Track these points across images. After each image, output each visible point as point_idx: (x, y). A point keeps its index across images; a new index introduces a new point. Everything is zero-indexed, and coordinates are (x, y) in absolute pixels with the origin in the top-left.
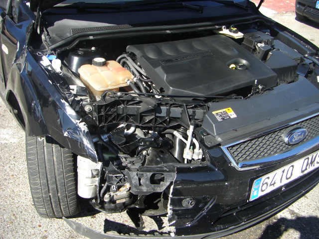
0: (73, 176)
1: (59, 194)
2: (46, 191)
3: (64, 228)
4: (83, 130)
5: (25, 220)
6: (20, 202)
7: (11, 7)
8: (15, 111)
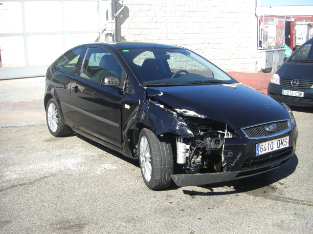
1: (167, 167)
2: (161, 164)
7: (125, 88)
8: (129, 140)
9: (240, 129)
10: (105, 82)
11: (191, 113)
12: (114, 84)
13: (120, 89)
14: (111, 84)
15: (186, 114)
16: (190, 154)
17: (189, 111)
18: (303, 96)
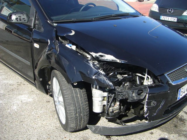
0: (88, 104)
1: (82, 115)
2: (76, 113)
3: (79, 137)
4: (103, 74)
5: (56, 136)
6: (49, 129)
7: (34, 25)
8: (41, 79)
9: (163, 74)
10: (12, 19)
11: (109, 57)
12: (22, 21)
13: (29, 26)
14: (19, 21)
15: (103, 58)
16: (108, 102)
17: (106, 55)
18: (176, 21)
